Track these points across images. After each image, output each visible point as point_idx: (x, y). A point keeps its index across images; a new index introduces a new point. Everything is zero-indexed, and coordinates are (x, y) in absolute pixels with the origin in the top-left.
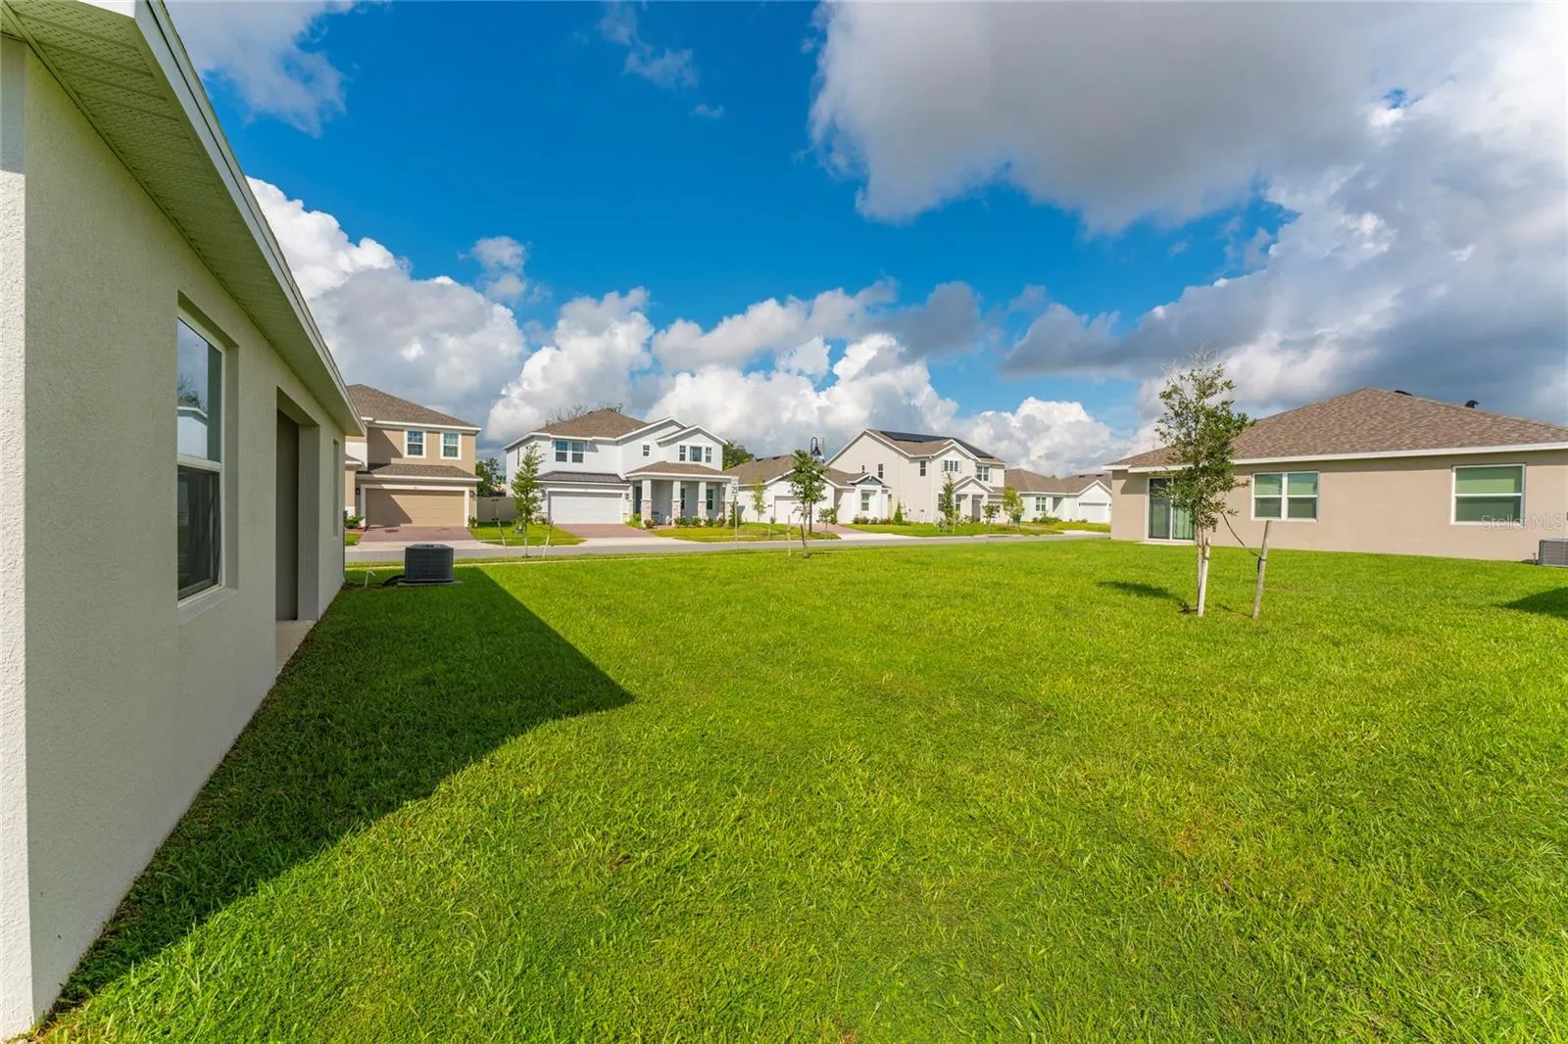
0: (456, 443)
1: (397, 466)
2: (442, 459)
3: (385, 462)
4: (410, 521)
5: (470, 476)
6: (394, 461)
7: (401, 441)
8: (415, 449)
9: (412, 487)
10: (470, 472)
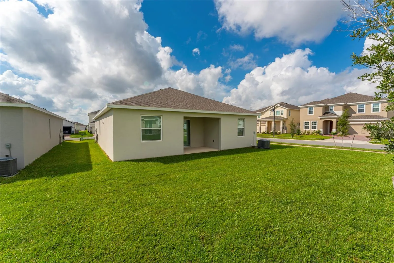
0: (379, 107)
1: (354, 116)
2: (372, 113)
3: (350, 115)
4: (357, 133)
5: (385, 118)
6: (353, 115)
7: (356, 109)
8: (361, 110)
9: (358, 123)
10: (385, 117)
